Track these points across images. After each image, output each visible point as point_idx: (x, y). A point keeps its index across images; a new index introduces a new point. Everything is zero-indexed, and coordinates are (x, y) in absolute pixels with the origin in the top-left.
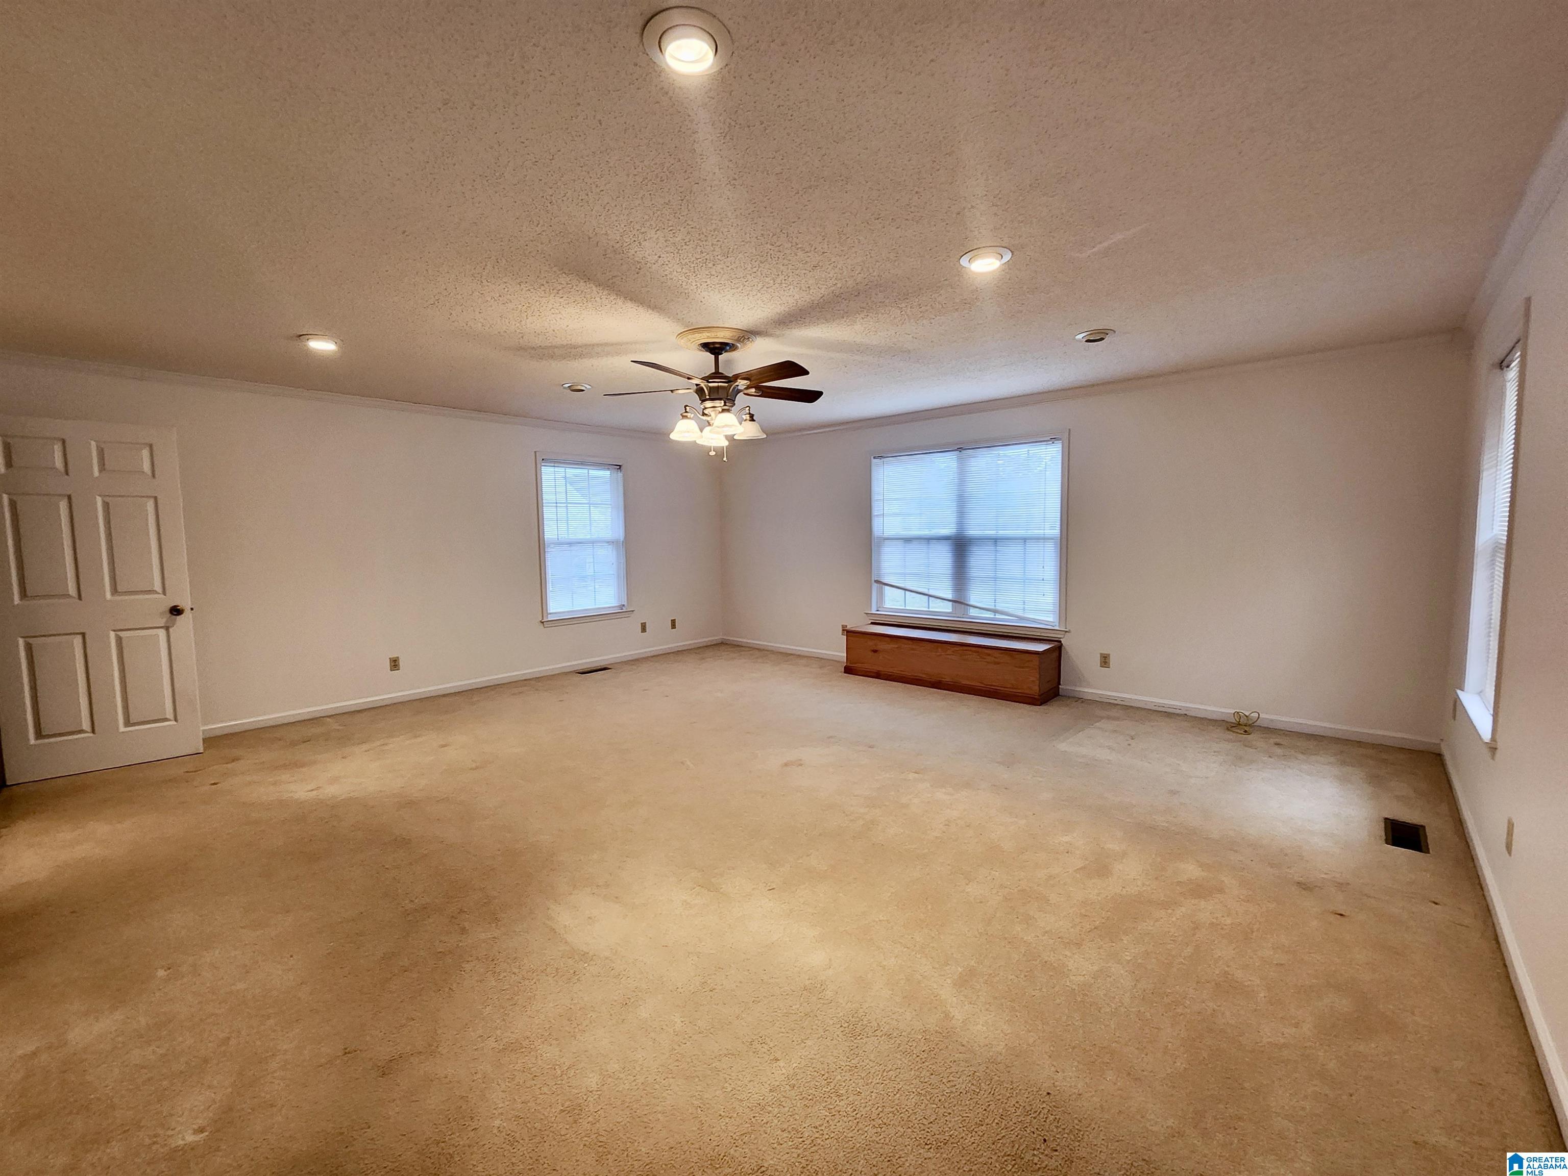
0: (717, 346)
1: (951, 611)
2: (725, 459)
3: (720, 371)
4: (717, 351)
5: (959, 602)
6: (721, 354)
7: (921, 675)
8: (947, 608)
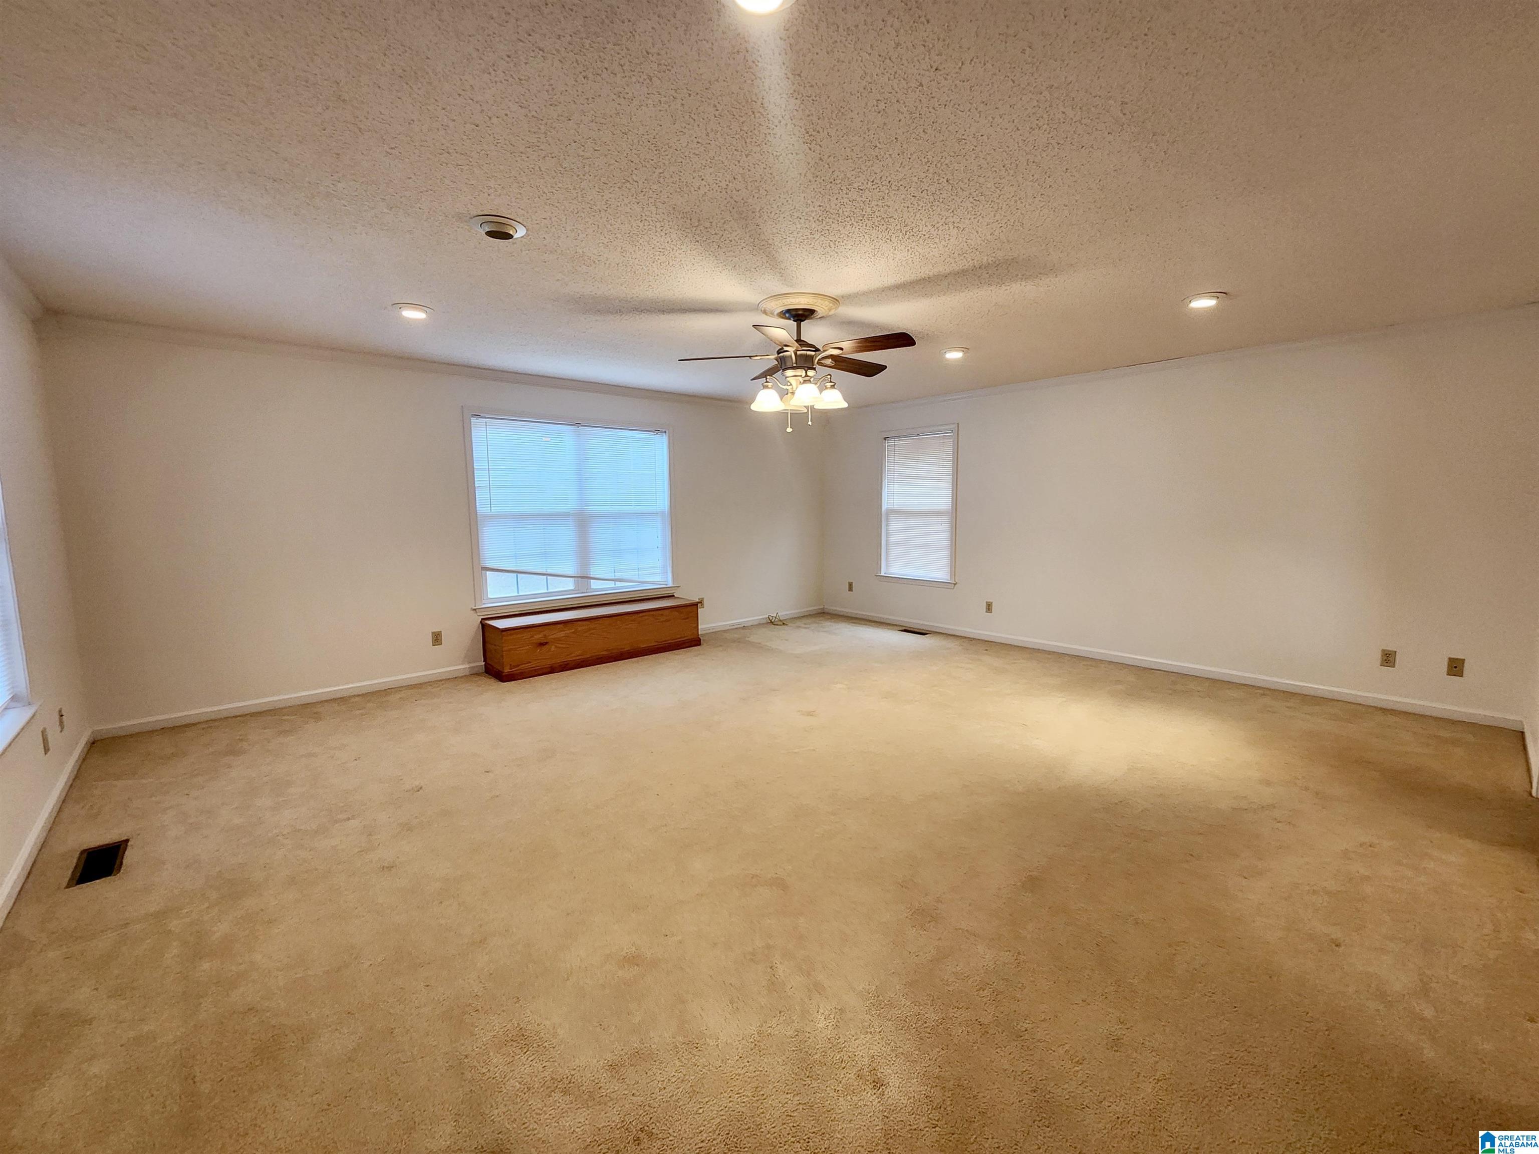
0: (800, 312)
1: (573, 588)
2: (810, 423)
3: (802, 339)
4: (800, 318)
5: (584, 578)
6: (803, 321)
7: (601, 653)
8: (569, 585)
